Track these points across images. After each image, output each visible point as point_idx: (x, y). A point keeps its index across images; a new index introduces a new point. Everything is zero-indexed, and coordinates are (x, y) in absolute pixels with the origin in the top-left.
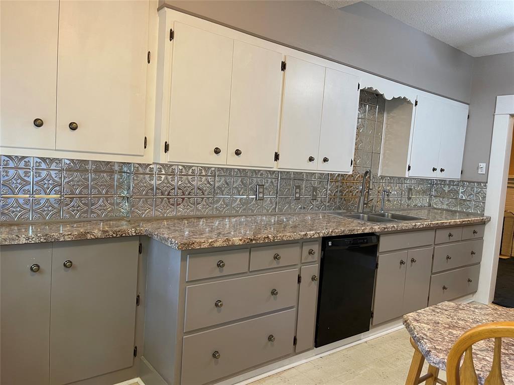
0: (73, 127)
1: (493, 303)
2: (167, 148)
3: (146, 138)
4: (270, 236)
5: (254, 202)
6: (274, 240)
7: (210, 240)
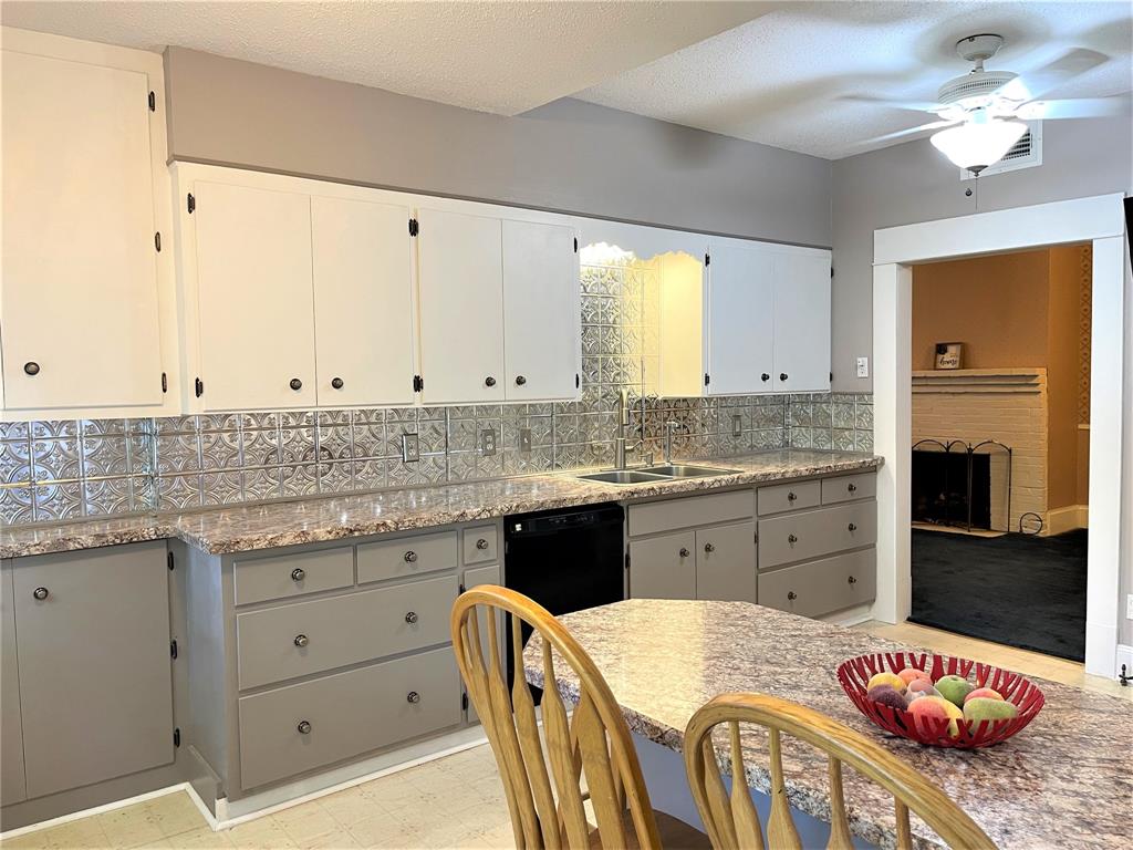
0: (31, 369)
1: (909, 619)
2: (199, 389)
3: (164, 375)
4: (389, 521)
5: (400, 465)
6: (397, 529)
7: (270, 536)
